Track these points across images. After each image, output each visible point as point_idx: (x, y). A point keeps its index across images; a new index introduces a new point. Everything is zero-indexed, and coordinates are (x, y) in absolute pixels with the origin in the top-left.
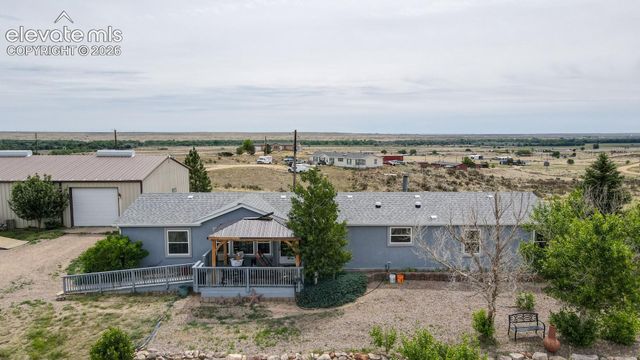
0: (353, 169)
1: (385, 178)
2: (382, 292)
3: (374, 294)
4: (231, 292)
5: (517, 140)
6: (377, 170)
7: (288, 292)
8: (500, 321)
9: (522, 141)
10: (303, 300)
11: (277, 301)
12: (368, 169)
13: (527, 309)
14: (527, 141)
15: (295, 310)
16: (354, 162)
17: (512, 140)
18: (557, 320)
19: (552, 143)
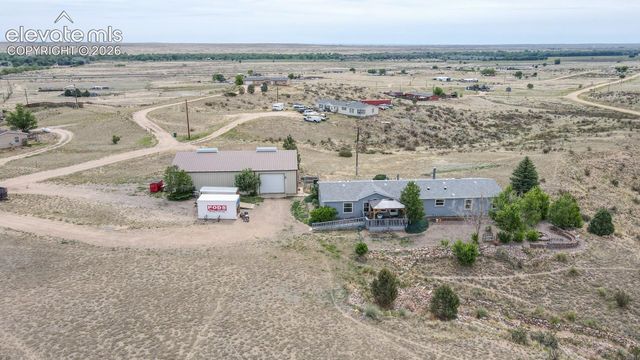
0: (355, 117)
1: (383, 126)
2: (435, 226)
3: (432, 227)
4: (380, 228)
5: (483, 53)
6: (375, 118)
7: (402, 228)
8: (480, 236)
9: (487, 54)
10: (408, 230)
11: (399, 231)
12: (367, 117)
13: (489, 231)
14: (492, 54)
15: (406, 235)
16: (356, 111)
17: (477, 54)
18: (499, 235)
19: (516, 57)
